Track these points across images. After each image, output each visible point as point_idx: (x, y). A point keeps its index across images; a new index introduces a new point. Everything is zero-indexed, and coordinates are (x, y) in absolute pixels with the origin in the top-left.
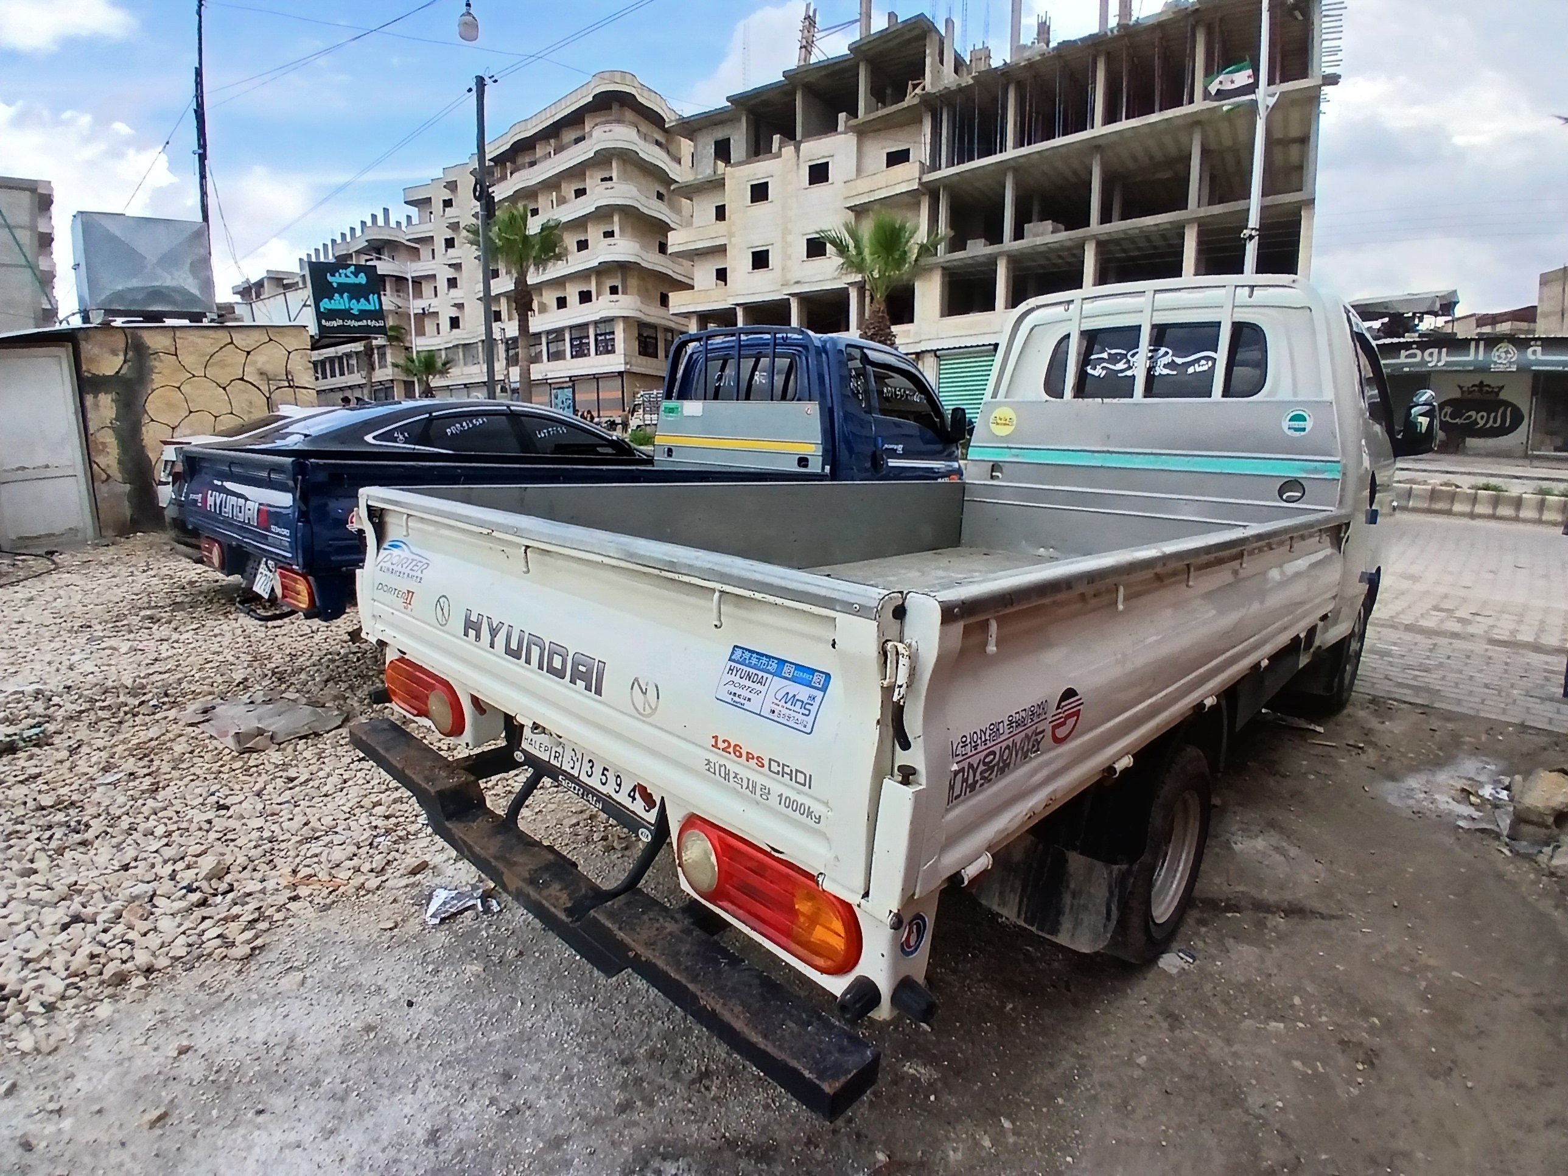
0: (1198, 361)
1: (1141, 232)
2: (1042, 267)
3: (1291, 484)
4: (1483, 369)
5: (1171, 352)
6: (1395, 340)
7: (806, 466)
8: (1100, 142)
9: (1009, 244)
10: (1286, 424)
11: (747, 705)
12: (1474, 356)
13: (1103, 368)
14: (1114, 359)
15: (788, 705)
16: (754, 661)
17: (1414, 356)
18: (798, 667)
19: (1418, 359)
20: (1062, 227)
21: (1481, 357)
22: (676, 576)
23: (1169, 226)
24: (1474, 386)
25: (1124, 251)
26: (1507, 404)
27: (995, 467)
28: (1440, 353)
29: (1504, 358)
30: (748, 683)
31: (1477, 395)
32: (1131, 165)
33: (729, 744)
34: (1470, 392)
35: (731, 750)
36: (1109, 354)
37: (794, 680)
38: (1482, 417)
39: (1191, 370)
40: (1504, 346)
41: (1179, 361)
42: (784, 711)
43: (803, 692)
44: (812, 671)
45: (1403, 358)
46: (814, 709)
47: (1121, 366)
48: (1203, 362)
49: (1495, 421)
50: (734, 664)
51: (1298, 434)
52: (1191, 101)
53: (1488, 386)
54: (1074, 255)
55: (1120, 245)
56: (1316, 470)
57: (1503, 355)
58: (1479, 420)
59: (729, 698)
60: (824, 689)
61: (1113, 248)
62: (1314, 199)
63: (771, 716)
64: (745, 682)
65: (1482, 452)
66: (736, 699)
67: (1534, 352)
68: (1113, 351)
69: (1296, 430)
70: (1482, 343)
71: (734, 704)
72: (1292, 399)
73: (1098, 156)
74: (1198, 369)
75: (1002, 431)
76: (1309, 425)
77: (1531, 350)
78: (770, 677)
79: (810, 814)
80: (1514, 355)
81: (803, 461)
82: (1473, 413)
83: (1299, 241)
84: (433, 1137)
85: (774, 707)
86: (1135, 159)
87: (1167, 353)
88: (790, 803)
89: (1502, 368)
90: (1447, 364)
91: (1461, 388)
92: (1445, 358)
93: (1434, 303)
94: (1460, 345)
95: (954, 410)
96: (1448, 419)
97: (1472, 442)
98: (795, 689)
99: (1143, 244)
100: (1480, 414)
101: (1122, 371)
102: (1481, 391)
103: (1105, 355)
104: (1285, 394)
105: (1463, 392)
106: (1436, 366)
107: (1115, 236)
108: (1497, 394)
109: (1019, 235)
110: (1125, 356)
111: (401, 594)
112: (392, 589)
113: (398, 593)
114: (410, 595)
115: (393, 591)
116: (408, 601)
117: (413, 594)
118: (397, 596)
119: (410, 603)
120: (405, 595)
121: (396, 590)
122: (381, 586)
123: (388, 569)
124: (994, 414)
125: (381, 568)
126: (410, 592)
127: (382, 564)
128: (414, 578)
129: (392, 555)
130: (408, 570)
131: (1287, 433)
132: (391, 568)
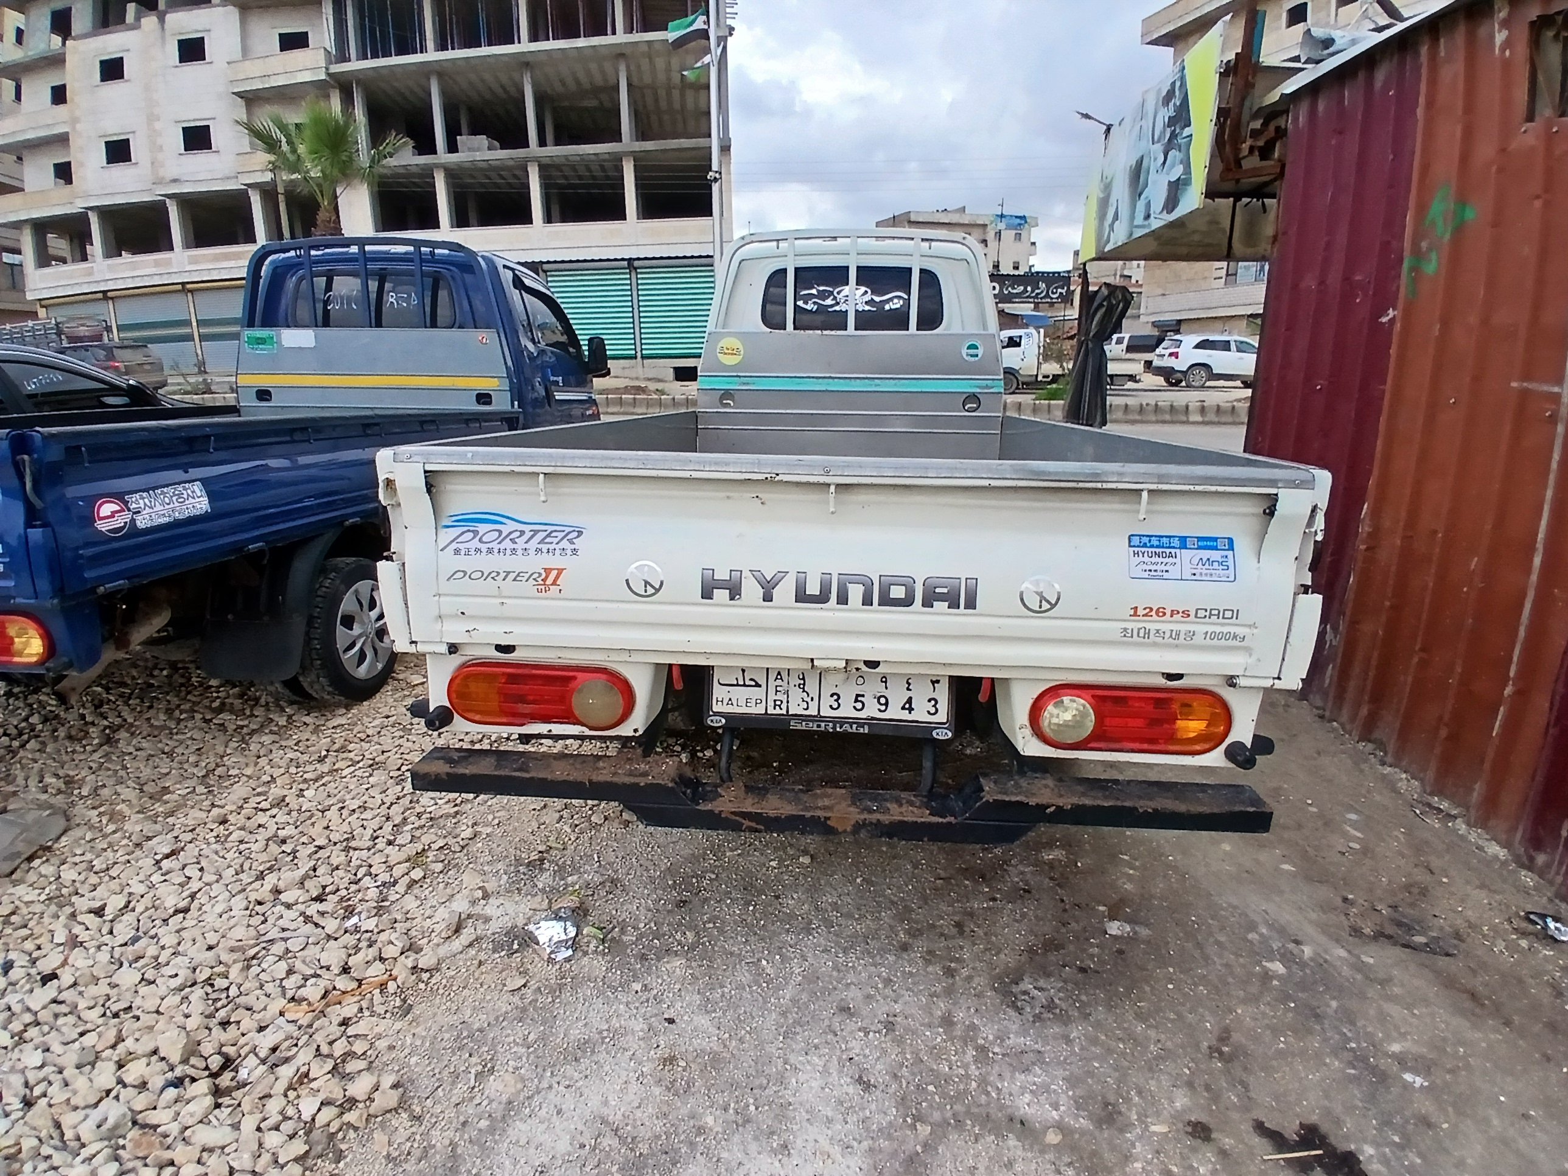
0: (891, 299)
1: (582, 160)
2: (482, 185)
3: (973, 397)
5: (869, 292)
7: (489, 403)
8: (530, 59)
9: (443, 156)
10: (964, 351)
11: (1166, 575)
13: (815, 303)
14: (823, 295)
15: (1207, 566)
16: (1156, 543)
18: (1199, 539)
20: (497, 144)
22: (1099, 485)
23: (607, 156)
25: (566, 178)
27: (727, 394)
30: (1161, 560)
32: (560, 89)
33: (1151, 609)
35: (1153, 613)
36: (818, 291)
37: (1199, 548)
39: (887, 307)
41: (877, 299)
42: (1204, 572)
43: (1215, 555)
44: (1215, 539)
46: (1231, 563)
47: (829, 302)
48: (896, 301)
50: (1136, 549)
51: (973, 359)
52: (614, 33)
54: (515, 176)
55: (561, 171)
56: (987, 387)
59: (1145, 575)
60: (1231, 548)
61: (555, 173)
63: (1194, 578)
64: (1155, 559)
66: (1153, 573)
68: (821, 288)
69: (972, 356)
71: (1153, 578)
72: (961, 332)
73: (529, 74)
74: (893, 307)
75: (730, 360)
76: (980, 352)
78: (1178, 551)
79: (1235, 637)
81: (484, 398)
85: (1194, 571)
86: (563, 83)
87: (866, 292)
88: (1214, 636)
95: (590, 340)
98: (1206, 554)
99: (583, 172)
101: (832, 306)
103: (814, 291)
104: (956, 329)
107: (557, 161)
109: (452, 148)
110: (832, 293)
111: (527, 576)
112: (498, 573)
113: (518, 575)
114: (554, 573)
115: (503, 575)
116: (549, 581)
117: (560, 571)
118: (515, 580)
119: (554, 583)
120: (540, 574)
121: (509, 573)
122: (462, 574)
123: (478, 550)
124: (720, 345)
125: (457, 552)
126: (551, 569)
127: (454, 546)
128: (557, 552)
129: (476, 533)
130: (533, 544)
131: (967, 358)
132: (484, 547)
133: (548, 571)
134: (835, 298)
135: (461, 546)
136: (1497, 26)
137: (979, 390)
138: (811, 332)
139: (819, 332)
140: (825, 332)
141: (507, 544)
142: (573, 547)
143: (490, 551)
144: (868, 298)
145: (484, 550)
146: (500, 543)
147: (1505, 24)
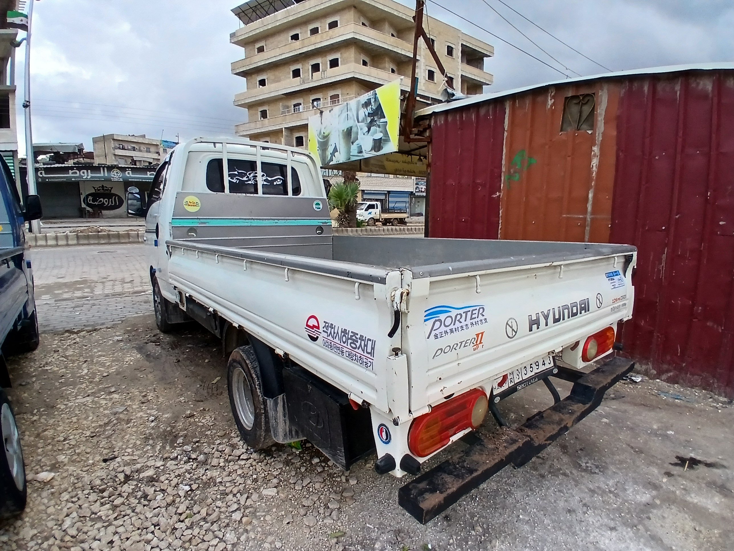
0: (276, 180)
4: (108, 180)
5: (266, 175)
6: (60, 165)
12: (103, 174)
13: (237, 179)
14: (241, 175)
17: (76, 173)
19: (78, 175)
21: (106, 175)
24: (100, 187)
26: (116, 195)
27: (191, 229)
28: (87, 172)
29: (116, 176)
31: (102, 191)
34: (99, 190)
36: (238, 172)
38: (106, 201)
39: (275, 183)
40: (115, 171)
41: (269, 179)
45: (70, 174)
47: (245, 179)
48: (279, 180)
49: (112, 203)
51: (318, 210)
53: (106, 187)
56: (325, 223)
57: (116, 174)
58: (105, 202)
62: (15, 90)
65: (110, 216)
67: (129, 173)
68: (240, 171)
69: (318, 208)
70: (105, 169)
72: (311, 197)
74: (278, 183)
75: (192, 209)
76: (321, 206)
77: (127, 172)
80: (120, 174)
82: (102, 199)
83: (9, 110)
84: (612, 529)
89: (116, 180)
90: (92, 177)
91: (94, 188)
92: (90, 175)
93: (75, 148)
94: (96, 169)
96: (91, 202)
97: (104, 212)
100: (105, 199)
101: (247, 181)
102: (103, 189)
103: (236, 173)
104: (308, 196)
105: (95, 190)
106: (87, 178)
108: (111, 191)
110: (246, 174)
111: (469, 341)
112: (457, 344)
113: (466, 343)
114: (480, 335)
115: (459, 344)
116: (478, 342)
117: (482, 333)
118: (465, 346)
119: (481, 343)
120: (475, 339)
121: (461, 343)
122: (440, 351)
123: (446, 332)
124: (185, 201)
125: (436, 337)
126: (479, 334)
127: (433, 333)
128: (479, 322)
129: (440, 321)
130: (469, 322)
131: (316, 209)
132: (448, 329)
133: (478, 335)
134: (248, 177)
135: (437, 332)
136: (549, 98)
137: (322, 224)
138: (240, 194)
139: (245, 194)
140: (248, 195)
141: (458, 324)
142: (484, 317)
143: (452, 331)
144: (264, 178)
145: (448, 331)
146: (454, 325)
147: (553, 97)
